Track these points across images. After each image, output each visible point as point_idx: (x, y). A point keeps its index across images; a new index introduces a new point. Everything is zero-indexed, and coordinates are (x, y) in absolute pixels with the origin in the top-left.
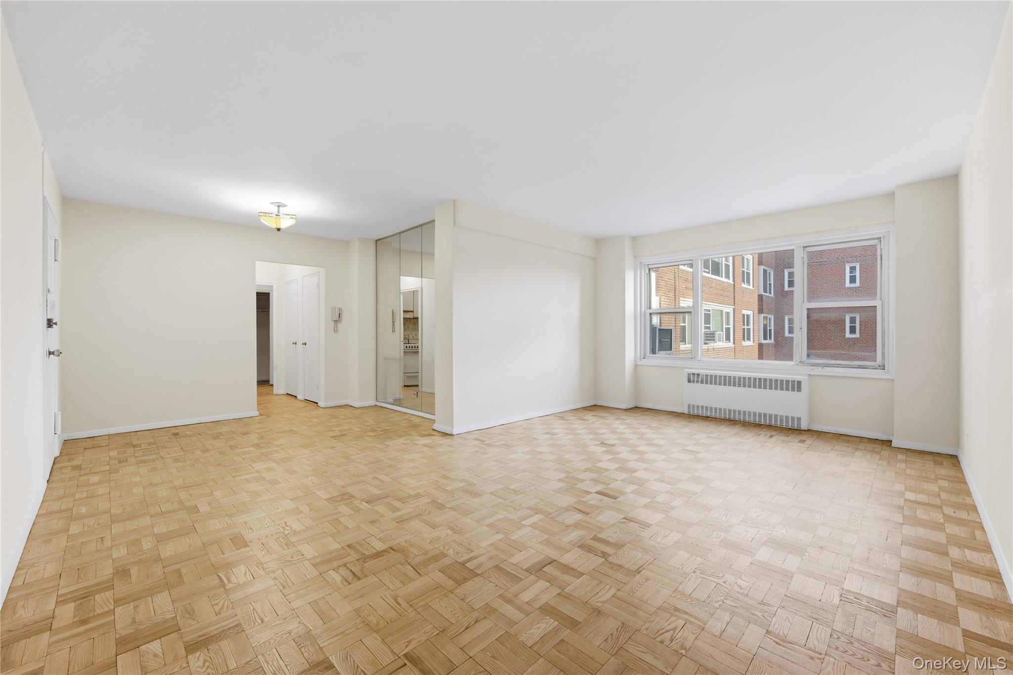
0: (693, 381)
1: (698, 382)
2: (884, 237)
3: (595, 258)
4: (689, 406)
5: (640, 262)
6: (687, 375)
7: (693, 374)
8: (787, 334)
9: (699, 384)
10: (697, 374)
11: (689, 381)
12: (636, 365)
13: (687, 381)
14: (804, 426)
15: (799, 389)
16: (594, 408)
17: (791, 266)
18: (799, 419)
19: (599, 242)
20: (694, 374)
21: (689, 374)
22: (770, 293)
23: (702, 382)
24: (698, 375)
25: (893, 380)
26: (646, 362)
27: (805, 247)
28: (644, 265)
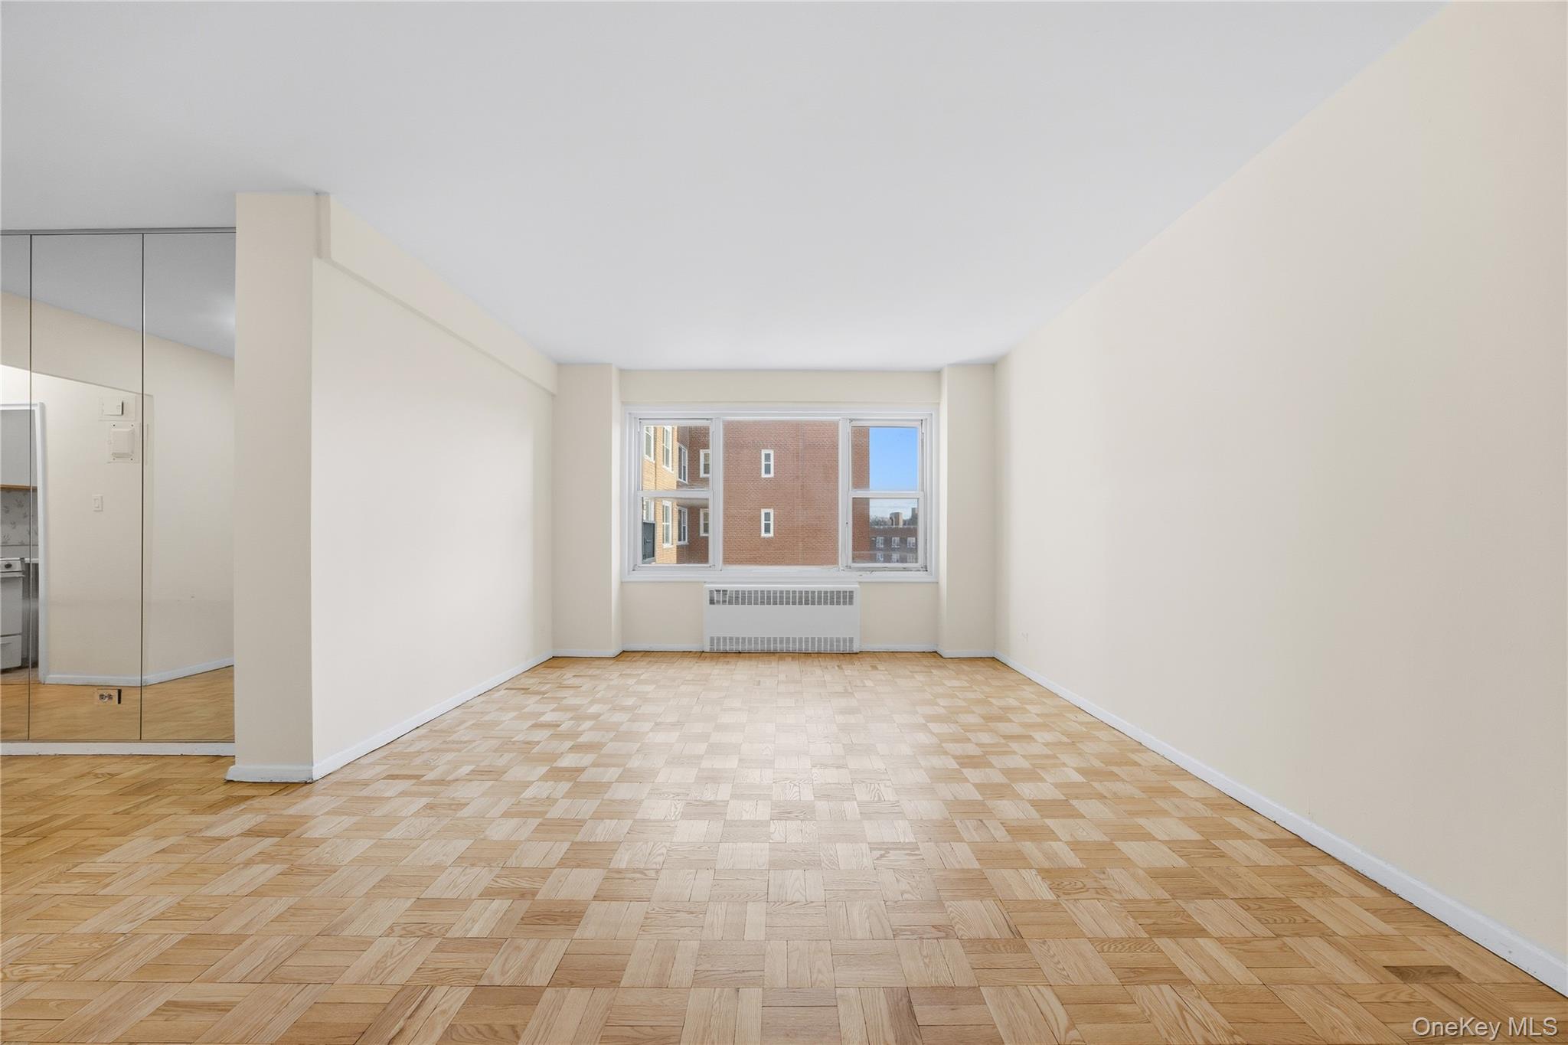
0: (718, 602)
1: (724, 602)
2: (926, 419)
3: (553, 396)
4: (712, 639)
5: (630, 414)
6: (708, 593)
7: (717, 591)
8: (702, 534)
9: (727, 606)
10: (723, 591)
11: (712, 602)
12: (622, 582)
13: (708, 602)
14: (856, 649)
15: (851, 603)
16: (556, 662)
17: (706, 446)
18: (851, 640)
19: (562, 367)
20: (720, 591)
21: (710, 591)
22: (684, 480)
23: (730, 603)
24: (725, 591)
25: (937, 583)
26: (638, 576)
27: (851, 420)
28: (635, 418)
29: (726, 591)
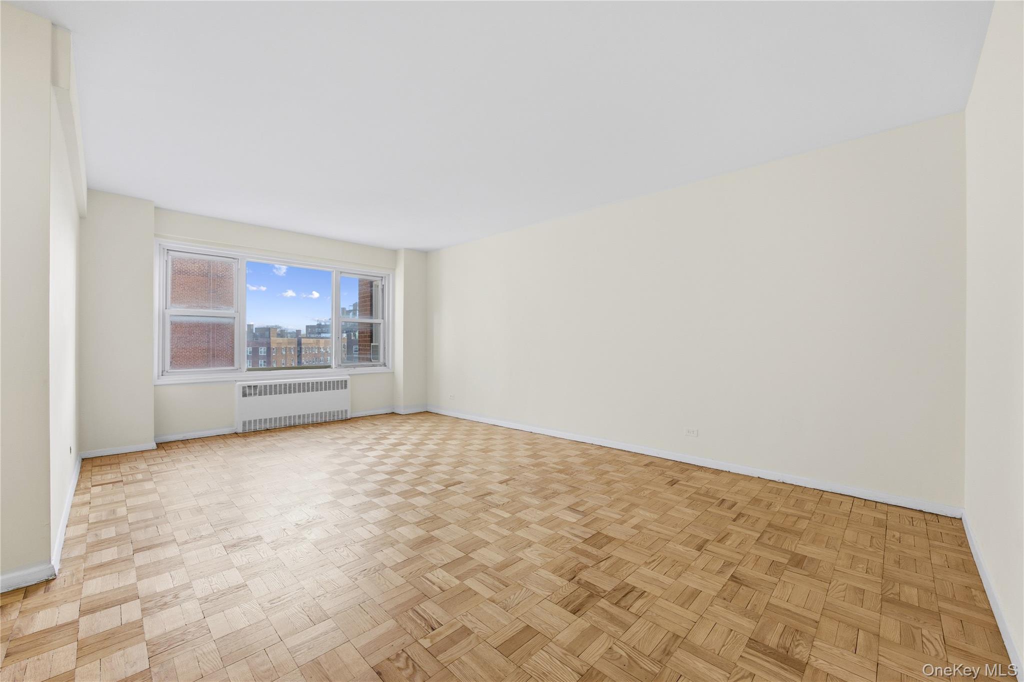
0: (251, 394)
1: (255, 394)
4: (244, 424)
5: (160, 245)
6: (241, 388)
7: (248, 386)
9: (257, 397)
10: (254, 386)
11: (244, 395)
13: (242, 395)
15: (346, 387)
18: (346, 411)
19: (94, 193)
21: (243, 387)
23: (260, 394)
24: (255, 387)
25: (393, 373)
26: (166, 380)
27: (341, 272)
28: (163, 249)
29: (257, 386)
